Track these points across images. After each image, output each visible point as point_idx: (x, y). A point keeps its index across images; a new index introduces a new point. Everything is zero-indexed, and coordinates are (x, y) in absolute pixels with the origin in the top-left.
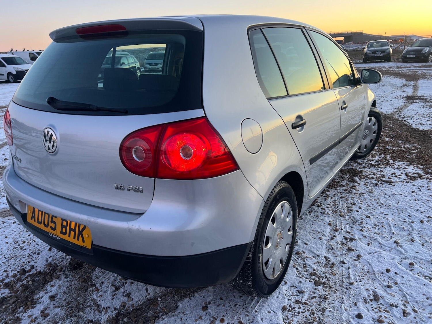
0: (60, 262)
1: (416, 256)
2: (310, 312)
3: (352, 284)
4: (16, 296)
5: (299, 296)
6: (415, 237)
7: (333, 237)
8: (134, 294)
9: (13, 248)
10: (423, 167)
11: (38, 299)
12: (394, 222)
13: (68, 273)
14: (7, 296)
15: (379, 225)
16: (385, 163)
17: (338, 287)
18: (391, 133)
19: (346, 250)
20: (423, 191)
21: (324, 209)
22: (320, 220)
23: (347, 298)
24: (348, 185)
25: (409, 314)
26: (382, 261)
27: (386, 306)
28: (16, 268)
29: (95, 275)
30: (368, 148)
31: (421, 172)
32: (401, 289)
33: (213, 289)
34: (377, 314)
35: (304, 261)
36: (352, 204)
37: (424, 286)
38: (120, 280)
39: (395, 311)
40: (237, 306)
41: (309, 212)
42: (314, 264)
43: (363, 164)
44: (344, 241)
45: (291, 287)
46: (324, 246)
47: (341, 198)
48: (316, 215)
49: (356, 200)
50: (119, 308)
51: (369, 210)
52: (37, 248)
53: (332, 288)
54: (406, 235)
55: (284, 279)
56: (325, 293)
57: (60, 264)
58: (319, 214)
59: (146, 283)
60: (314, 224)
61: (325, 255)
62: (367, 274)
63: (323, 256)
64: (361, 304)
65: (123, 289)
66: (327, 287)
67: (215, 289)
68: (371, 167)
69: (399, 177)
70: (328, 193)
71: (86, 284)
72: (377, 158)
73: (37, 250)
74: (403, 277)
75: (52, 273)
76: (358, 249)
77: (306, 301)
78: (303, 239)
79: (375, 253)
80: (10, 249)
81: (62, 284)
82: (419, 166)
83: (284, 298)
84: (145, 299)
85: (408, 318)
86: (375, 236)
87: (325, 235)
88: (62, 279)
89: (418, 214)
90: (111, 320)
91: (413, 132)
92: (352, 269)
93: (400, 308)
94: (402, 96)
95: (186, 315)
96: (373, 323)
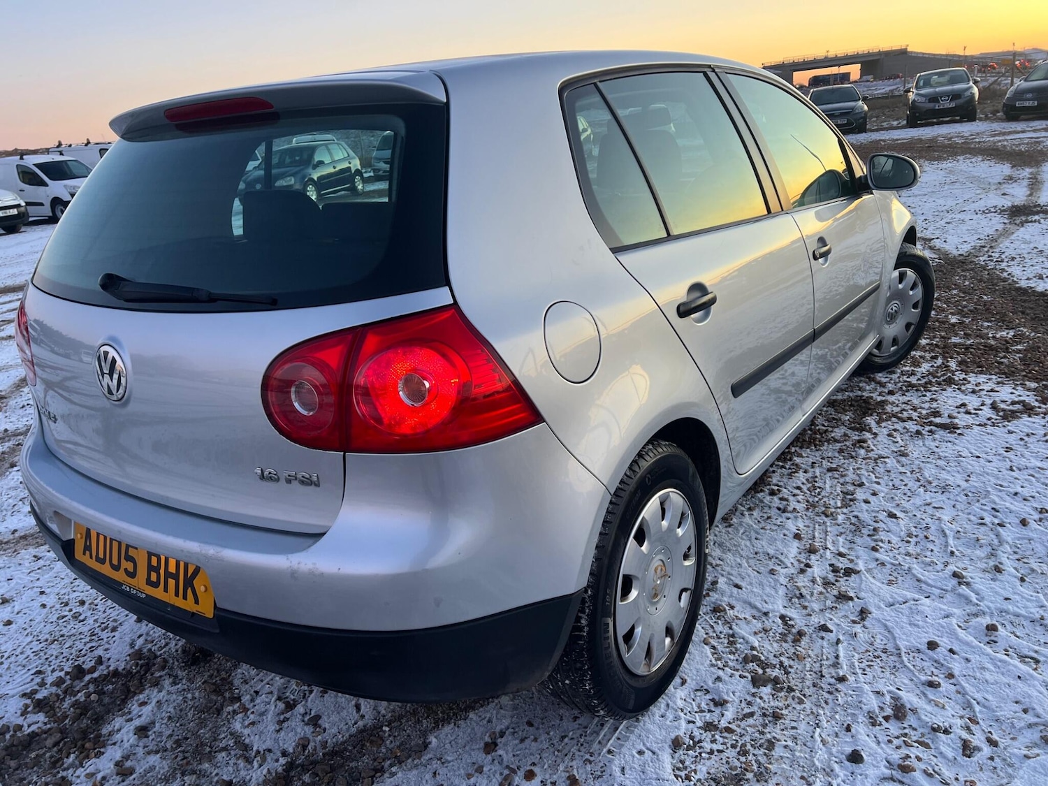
0: (161, 648)
1: (1005, 607)
2: (738, 749)
3: (842, 679)
4: (60, 729)
5: (713, 714)
6: (1004, 562)
7: (805, 568)
8: (328, 719)
9: (58, 619)
10: (1037, 385)
11: (110, 734)
12: (955, 527)
13: (179, 672)
14: (40, 730)
15: (919, 535)
16: (944, 381)
17: (809, 688)
18: (965, 303)
19: (834, 599)
20: (1032, 446)
21: (787, 500)
22: (776, 528)
23: (829, 714)
24: (849, 437)
25: (978, 749)
26: (920, 623)
27: (921, 730)
28: (62, 664)
29: (241, 676)
30: (901, 343)
31: (1031, 399)
32: (961, 690)
33: (512, 700)
34: (899, 751)
35: (731, 628)
36: (855, 485)
37: (1019, 681)
38: (296, 685)
39: (944, 743)
40: (566, 740)
41: (750, 509)
42: (755, 633)
43: (890, 385)
44: (831, 577)
45: (697, 690)
46: (782, 591)
47: (830, 470)
48: (765, 516)
49: (866, 474)
50: (291, 751)
51: (897, 498)
52: (111, 615)
53: (794, 691)
54: (983, 555)
55: (679, 673)
56: (777, 704)
57: (162, 652)
58: (774, 512)
59: (355, 696)
60: (759, 537)
61: (783, 611)
62: (881, 654)
63: (778, 614)
64: (861, 729)
65: (303, 706)
66: (782, 689)
67: (517, 702)
68: (908, 391)
69: (974, 414)
70: (798, 460)
71: (219, 698)
72: (925, 367)
73: (111, 619)
74: (968, 660)
75: (142, 673)
76: (862, 595)
77: (729, 723)
78: (732, 575)
79: (904, 603)
80: (51, 620)
81: (165, 699)
82: (1027, 383)
83: (677, 718)
84: (354, 730)
85: (974, 759)
86: (907, 562)
87: (784, 564)
88: (165, 686)
89: (1015, 503)
90: (273, 778)
91: (1019, 298)
92: (845, 644)
93: (956, 734)
94: (1000, 206)
95: (446, 765)
96: (887, 772)
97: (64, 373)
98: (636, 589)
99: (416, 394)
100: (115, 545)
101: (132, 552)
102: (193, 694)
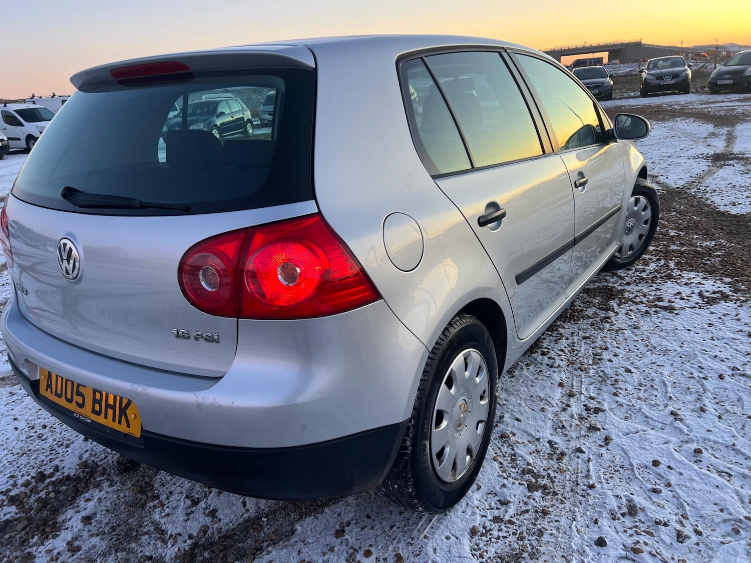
0: (102, 460)
1: (707, 437)
2: (517, 536)
3: (592, 487)
4: (27, 517)
5: (500, 510)
6: (707, 405)
7: (566, 407)
8: (223, 512)
9: (27, 438)
10: (731, 280)
11: (64, 522)
12: (673, 379)
13: (114, 477)
14: (12, 519)
15: (647, 385)
16: (665, 276)
17: (568, 493)
18: (680, 221)
19: (586, 429)
20: (727, 323)
21: (553, 359)
22: (546, 378)
23: (582, 511)
24: (598, 315)
25: (688, 537)
26: (647, 447)
27: (648, 523)
28: (29, 471)
29: (159, 481)
30: (636, 249)
31: (727, 290)
32: (676, 495)
33: (356, 500)
34: (632, 538)
35: (513, 450)
36: (602, 349)
37: (717, 489)
38: (200, 488)
39: (664, 532)
40: (394, 528)
41: (527, 365)
42: (530, 453)
43: (627, 278)
44: (584, 414)
45: (488, 494)
46: (549, 423)
47: (584, 338)
48: (538, 370)
49: (610, 341)
50: (196, 535)
51: (631, 358)
52: (65, 436)
53: (557, 494)
54: (692, 400)
55: (476, 481)
56: (545, 504)
58: (544, 367)
59: (243, 495)
60: (534, 384)
61: (550, 438)
62: (620, 469)
63: (547, 440)
64: (605, 523)
65: (204, 503)
66: (549, 493)
67: (359, 501)
68: (640, 283)
69: (687, 300)
70: (562, 331)
71: (143, 496)
72: (652, 266)
73: (65, 439)
74: (681, 474)
75: (88, 478)
76: (607, 427)
77: (511, 517)
78: (514, 411)
79: (636, 433)
80: (21, 439)
81: (104, 497)
82: (724, 278)
83: (474, 514)
84: (241, 520)
85: (685, 544)
86: (639, 404)
87: (551, 404)
88: (104, 487)
89: (715, 363)
90: (182, 555)
91: (719, 219)
92: (594, 461)
93: (672, 526)
94: (705, 154)
95: (308, 546)
96: (623, 553)
97: (34, 259)
98: (446, 420)
99: (290, 277)
100: (69, 384)
101: (81, 389)
102: (124, 493)
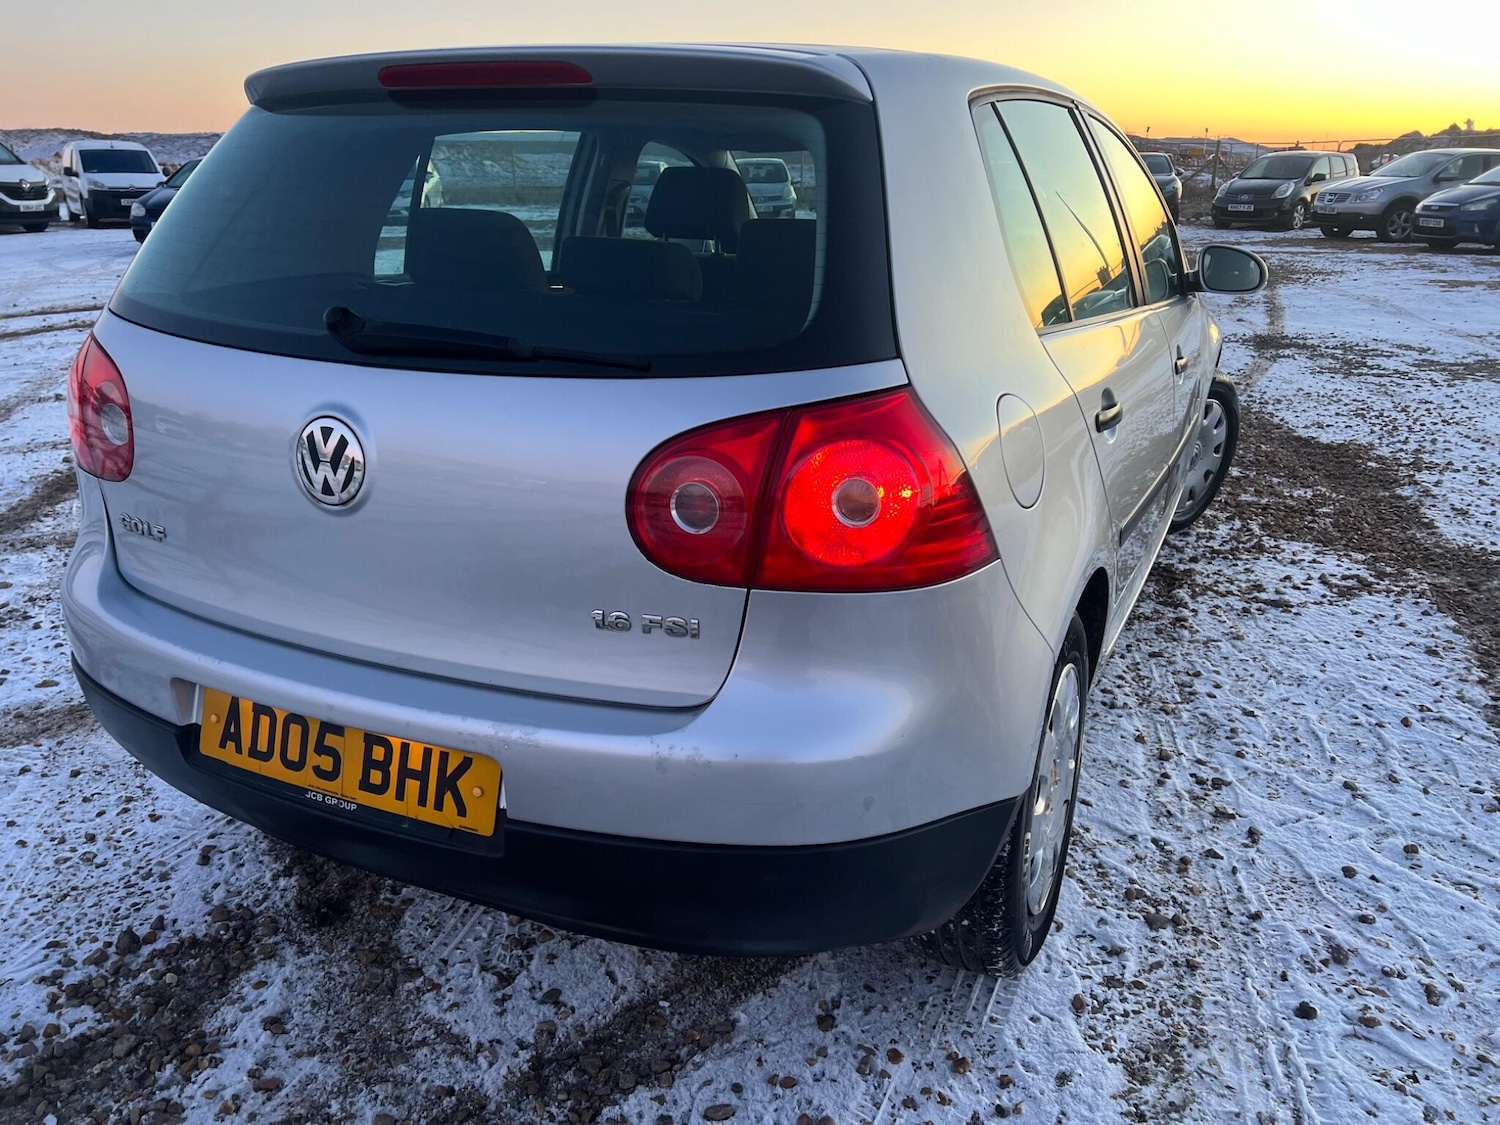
0: (259, 902)
1: (1417, 825)
2: (1158, 1009)
3: (1256, 917)
4: (130, 1027)
5: (1111, 965)
6: (1397, 770)
7: (1162, 779)
9: (56, 862)
10: (1364, 557)
11: (221, 1032)
12: (1326, 727)
13: (303, 936)
14: (94, 1032)
15: (1286, 738)
16: (1253, 547)
17: (1218, 929)
19: (1211, 818)
20: (1385, 630)
21: (1111, 692)
22: (1109, 728)
23: (1254, 960)
24: (1163, 614)
25: (1444, 995)
26: (1325, 845)
28: (91, 931)
29: (408, 939)
30: (1198, 498)
31: (1364, 573)
32: (1400, 925)
33: (833, 958)
34: (1354, 1002)
35: (1094, 856)
36: (1189, 675)
37: (1463, 912)
38: (503, 949)
39: (1402, 989)
40: (927, 1007)
42: (1128, 862)
43: (1187, 550)
44: (1197, 789)
45: (1078, 936)
46: (1143, 808)
47: (1152, 655)
49: (1199, 661)
50: (532, 1041)
51: (1246, 692)
52: (150, 856)
53: (1201, 933)
54: (1370, 762)
55: (1055, 915)
56: (1185, 950)
57: (262, 907)
58: (1097, 708)
60: (1091, 739)
61: (1154, 834)
62: (1291, 885)
63: (1149, 837)
64: (1299, 976)
65: (527, 977)
66: (1186, 931)
67: (840, 960)
68: (1214, 558)
69: (1304, 589)
71: (386, 971)
72: (1223, 530)
73: (153, 862)
74: (1396, 889)
75: (241, 939)
76: (1244, 811)
77: (1135, 976)
79: (1297, 821)
80: (44, 865)
81: (295, 977)
82: (1352, 554)
84: (617, 1007)
85: (1444, 1007)
86: (1285, 772)
87: (1134, 773)
88: (288, 957)
89: (1388, 699)
90: (519, 1079)
91: (1303, 450)
92: (1244, 873)
93: (1413, 978)
94: (1240, 335)
95: (771, 1048)
96: (1349, 1028)
100: (297, 724)
101: (331, 740)
102: (340, 967)
